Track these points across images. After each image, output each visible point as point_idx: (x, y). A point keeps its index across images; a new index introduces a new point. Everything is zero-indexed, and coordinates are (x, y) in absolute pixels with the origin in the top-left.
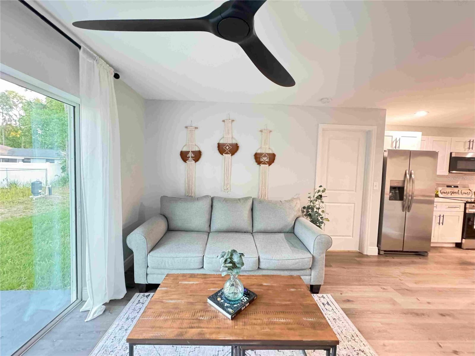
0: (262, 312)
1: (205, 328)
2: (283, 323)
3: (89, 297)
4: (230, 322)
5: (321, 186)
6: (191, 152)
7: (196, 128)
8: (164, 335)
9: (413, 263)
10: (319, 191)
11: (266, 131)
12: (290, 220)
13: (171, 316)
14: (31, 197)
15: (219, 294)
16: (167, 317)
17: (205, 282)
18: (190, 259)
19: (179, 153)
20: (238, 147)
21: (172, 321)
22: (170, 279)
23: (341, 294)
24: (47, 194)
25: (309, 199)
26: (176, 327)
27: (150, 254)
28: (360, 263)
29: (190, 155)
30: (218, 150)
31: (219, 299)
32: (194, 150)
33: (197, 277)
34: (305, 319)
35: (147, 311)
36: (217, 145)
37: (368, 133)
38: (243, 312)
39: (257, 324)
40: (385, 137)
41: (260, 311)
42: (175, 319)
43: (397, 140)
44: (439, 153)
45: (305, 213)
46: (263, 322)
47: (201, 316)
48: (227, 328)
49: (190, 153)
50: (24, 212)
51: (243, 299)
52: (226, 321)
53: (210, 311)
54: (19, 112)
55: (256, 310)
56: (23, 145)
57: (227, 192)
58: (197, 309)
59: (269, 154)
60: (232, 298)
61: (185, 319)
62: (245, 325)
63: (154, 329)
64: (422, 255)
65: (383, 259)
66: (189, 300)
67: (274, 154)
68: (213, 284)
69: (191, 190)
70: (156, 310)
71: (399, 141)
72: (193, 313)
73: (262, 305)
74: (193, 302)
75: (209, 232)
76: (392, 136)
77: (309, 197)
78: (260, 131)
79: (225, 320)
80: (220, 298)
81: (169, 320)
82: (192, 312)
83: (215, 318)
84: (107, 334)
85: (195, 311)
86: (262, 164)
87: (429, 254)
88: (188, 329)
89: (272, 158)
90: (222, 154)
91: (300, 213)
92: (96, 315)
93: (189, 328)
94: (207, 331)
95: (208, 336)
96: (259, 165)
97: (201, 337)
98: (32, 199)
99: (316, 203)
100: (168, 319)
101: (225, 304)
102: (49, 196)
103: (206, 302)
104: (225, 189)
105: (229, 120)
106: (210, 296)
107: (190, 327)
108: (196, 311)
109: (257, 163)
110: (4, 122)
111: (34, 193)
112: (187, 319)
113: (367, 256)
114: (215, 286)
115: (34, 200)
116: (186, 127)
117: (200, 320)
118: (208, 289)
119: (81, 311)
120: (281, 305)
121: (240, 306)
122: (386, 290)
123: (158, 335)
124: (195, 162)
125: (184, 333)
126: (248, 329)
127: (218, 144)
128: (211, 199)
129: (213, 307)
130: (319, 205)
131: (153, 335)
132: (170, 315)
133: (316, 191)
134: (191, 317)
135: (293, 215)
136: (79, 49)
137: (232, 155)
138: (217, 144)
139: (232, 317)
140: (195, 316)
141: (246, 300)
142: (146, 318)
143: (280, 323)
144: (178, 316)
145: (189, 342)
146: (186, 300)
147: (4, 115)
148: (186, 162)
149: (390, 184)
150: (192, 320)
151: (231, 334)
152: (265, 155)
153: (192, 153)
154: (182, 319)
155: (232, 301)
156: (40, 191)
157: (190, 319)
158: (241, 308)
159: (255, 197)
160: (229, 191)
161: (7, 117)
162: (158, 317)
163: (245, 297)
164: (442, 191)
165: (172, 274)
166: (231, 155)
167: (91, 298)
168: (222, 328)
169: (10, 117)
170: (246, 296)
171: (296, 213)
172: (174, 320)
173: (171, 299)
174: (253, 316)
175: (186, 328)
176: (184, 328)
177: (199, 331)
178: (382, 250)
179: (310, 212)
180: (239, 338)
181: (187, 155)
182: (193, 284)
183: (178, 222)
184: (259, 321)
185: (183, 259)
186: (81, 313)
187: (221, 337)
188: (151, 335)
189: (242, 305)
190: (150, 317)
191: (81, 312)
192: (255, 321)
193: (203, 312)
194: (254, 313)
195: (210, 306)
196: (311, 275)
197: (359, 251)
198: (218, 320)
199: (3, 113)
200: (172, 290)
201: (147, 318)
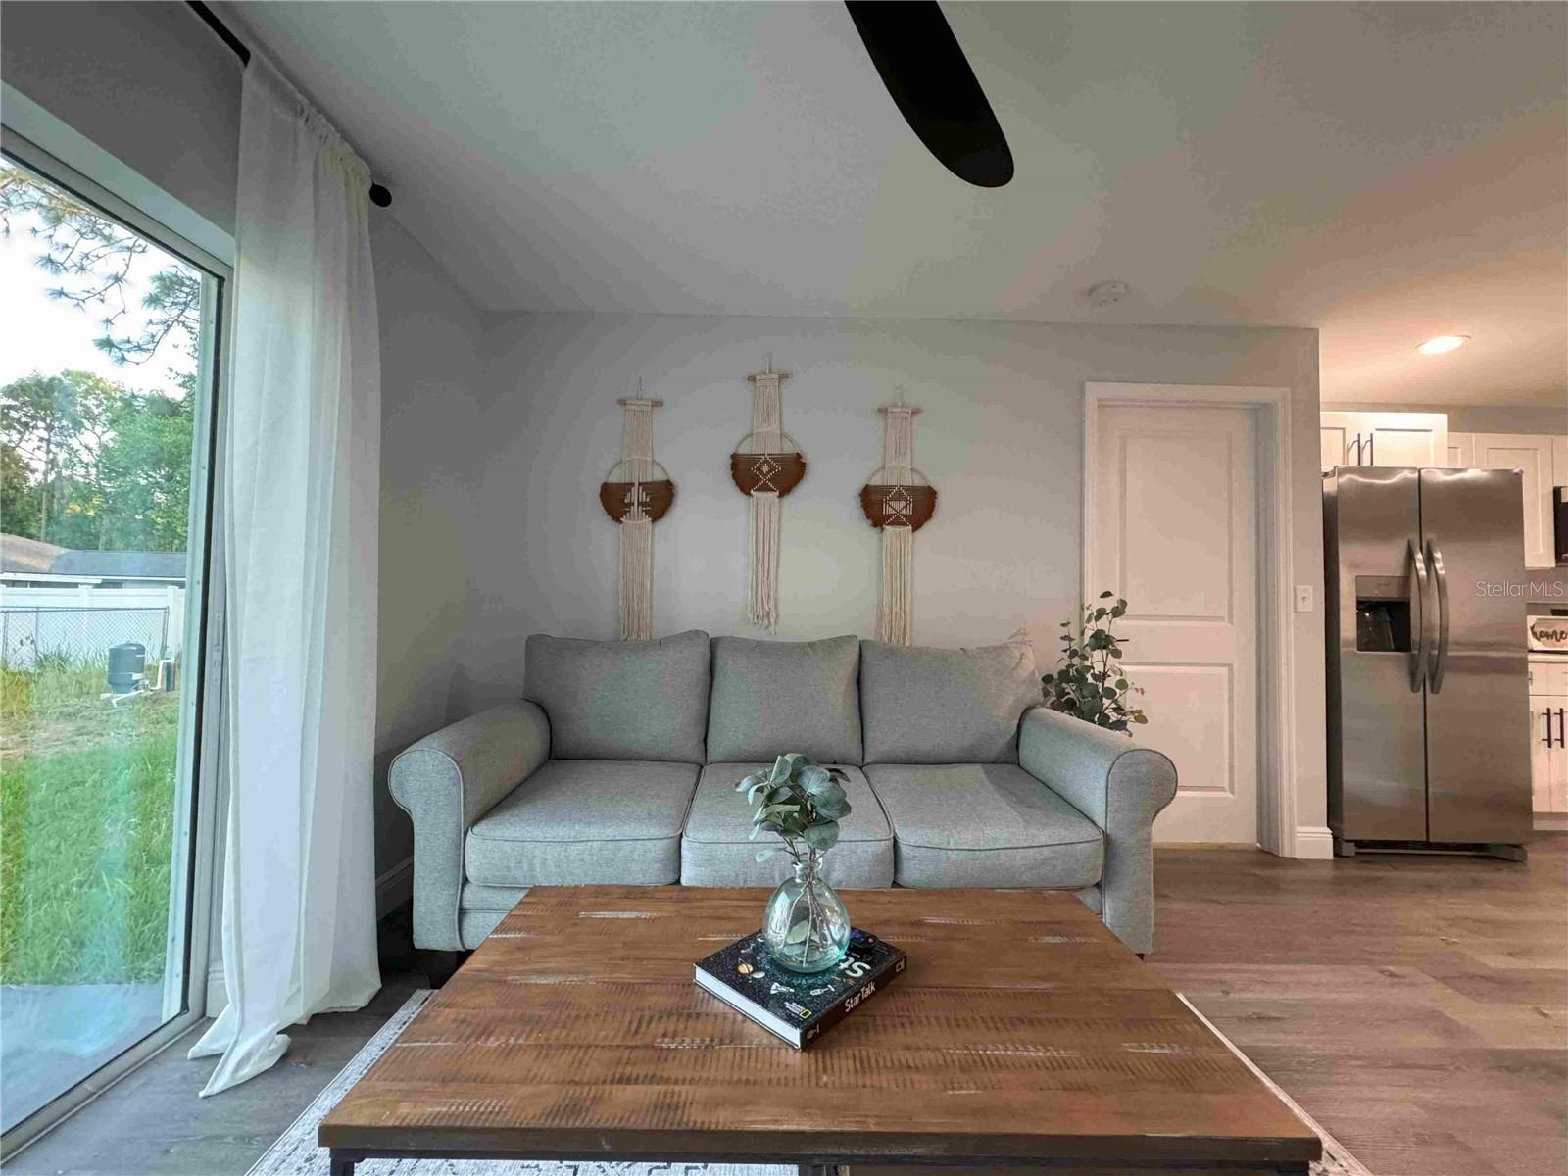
0: (936, 1018)
1: (683, 1084)
2: (1035, 1065)
3: (228, 1002)
4: (796, 1059)
5: (1107, 594)
6: (637, 485)
7: (657, 403)
8: (497, 1109)
9: (1476, 884)
10: (1101, 613)
11: (898, 409)
12: (1002, 714)
13: (534, 1035)
14: (104, 696)
15: (743, 951)
16: (516, 1040)
17: (686, 912)
18: (627, 846)
19: (598, 490)
20: (803, 465)
21: (536, 1053)
22: (544, 903)
23: (1226, 993)
24: (158, 686)
25: (1065, 644)
26: (552, 1079)
27: (476, 829)
28: (1270, 886)
29: (635, 495)
30: (734, 476)
31: (744, 969)
32: (649, 480)
33: (652, 898)
34: (1130, 1047)
35: (434, 1014)
36: (731, 461)
37: (1261, 414)
38: (851, 1019)
39: (920, 1066)
40: (1322, 431)
41: (927, 1017)
42: (550, 1045)
43: (1363, 442)
44: (1523, 476)
45: (1053, 698)
46: (945, 1061)
47: (665, 1035)
48: (783, 1082)
49: (635, 490)
50: (73, 743)
51: (850, 968)
52: (779, 1053)
53: (707, 1015)
54: (99, 438)
55: (906, 1014)
56: (103, 539)
57: (767, 628)
58: (649, 1008)
59: (911, 489)
60: (801, 962)
61: (597, 1046)
62: (864, 1073)
63: (452, 1087)
64: (1500, 859)
65: (1353, 871)
66: (616, 975)
67: (930, 488)
68: (719, 918)
69: (636, 621)
70: (471, 1011)
71: (1369, 443)
72: (630, 1023)
73: (931, 993)
74: (633, 984)
75: (701, 760)
76: (1343, 429)
77: (1066, 638)
78: (880, 410)
79: (776, 1050)
80: (749, 966)
81: (522, 1052)
82: (628, 1019)
83: (727, 1041)
84: (278, 1148)
85: (642, 1017)
86: (889, 524)
87: (1529, 855)
88: (607, 1087)
89: (923, 506)
90: (748, 494)
91: (1037, 692)
92: (247, 1072)
93: (612, 1082)
94: (694, 1095)
95: (697, 1118)
96: (878, 530)
97: (665, 1121)
98: (108, 701)
99: (1092, 656)
100: (521, 1045)
101: (774, 987)
102: (165, 695)
103: (690, 984)
104: (758, 617)
105: (771, 372)
106: (708, 958)
107: (618, 1076)
108: (647, 1014)
109: (870, 522)
110: (52, 469)
111: (116, 685)
112: (603, 1047)
113: (1292, 862)
114: (725, 924)
115: (115, 705)
116: (623, 402)
117: (662, 1048)
118: (696, 936)
119: (190, 1055)
120: (1015, 993)
121: (840, 995)
122: (1402, 980)
123: (468, 1109)
124: (653, 521)
125: (588, 1103)
126: (881, 1087)
127: (734, 456)
128: (708, 643)
129: (721, 1000)
130: (1105, 665)
131: (444, 1110)
132: (531, 1031)
133: (1087, 613)
134: (624, 1037)
135: (1012, 698)
136: (240, 63)
137: (781, 495)
138: (729, 456)
139: (803, 1037)
140: (639, 1036)
141: (860, 973)
142: (426, 1041)
143: (1024, 1063)
144: (564, 1034)
145: (609, 1142)
146: (606, 977)
147: (52, 447)
148: (621, 522)
149: (1357, 591)
150: (628, 1051)
151: (803, 1109)
152: (899, 493)
153: (641, 489)
154: (580, 1047)
155: (805, 975)
156: (136, 677)
157: (618, 1046)
158: (843, 1002)
159: (868, 638)
160: (772, 621)
161: (62, 456)
162: (478, 1039)
163: (856, 960)
164: (1536, 629)
165: (555, 887)
166: (777, 493)
167: (234, 1002)
168: (762, 1082)
169: (70, 454)
170: (858, 956)
171: (1021, 691)
172: (544, 1050)
173: (542, 972)
174: (901, 1037)
175: (596, 1083)
176: (588, 1083)
177: (654, 1097)
178: (1347, 841)
179: (1069, 693)
180: (840, 1123)
181: (626, 495)
182: (637, 918)
183: (589, 724)
184: (927, 1055)
185: (601, 849)
186: (189, 1064)
187: (761, 1120)
188: (438, 1109)
189: (845, 991)
190: (443, 1039)
191: (195, 1059)
192: (909, 1056)
193: (675, 1018)
194: (902, 1025)
195: (708, 1000)
196: (1102, 914)
197: (1258, 845)
198: (743, 1048)
199: (49, 441)
200: (549, 939)
201: (429, 1043)
